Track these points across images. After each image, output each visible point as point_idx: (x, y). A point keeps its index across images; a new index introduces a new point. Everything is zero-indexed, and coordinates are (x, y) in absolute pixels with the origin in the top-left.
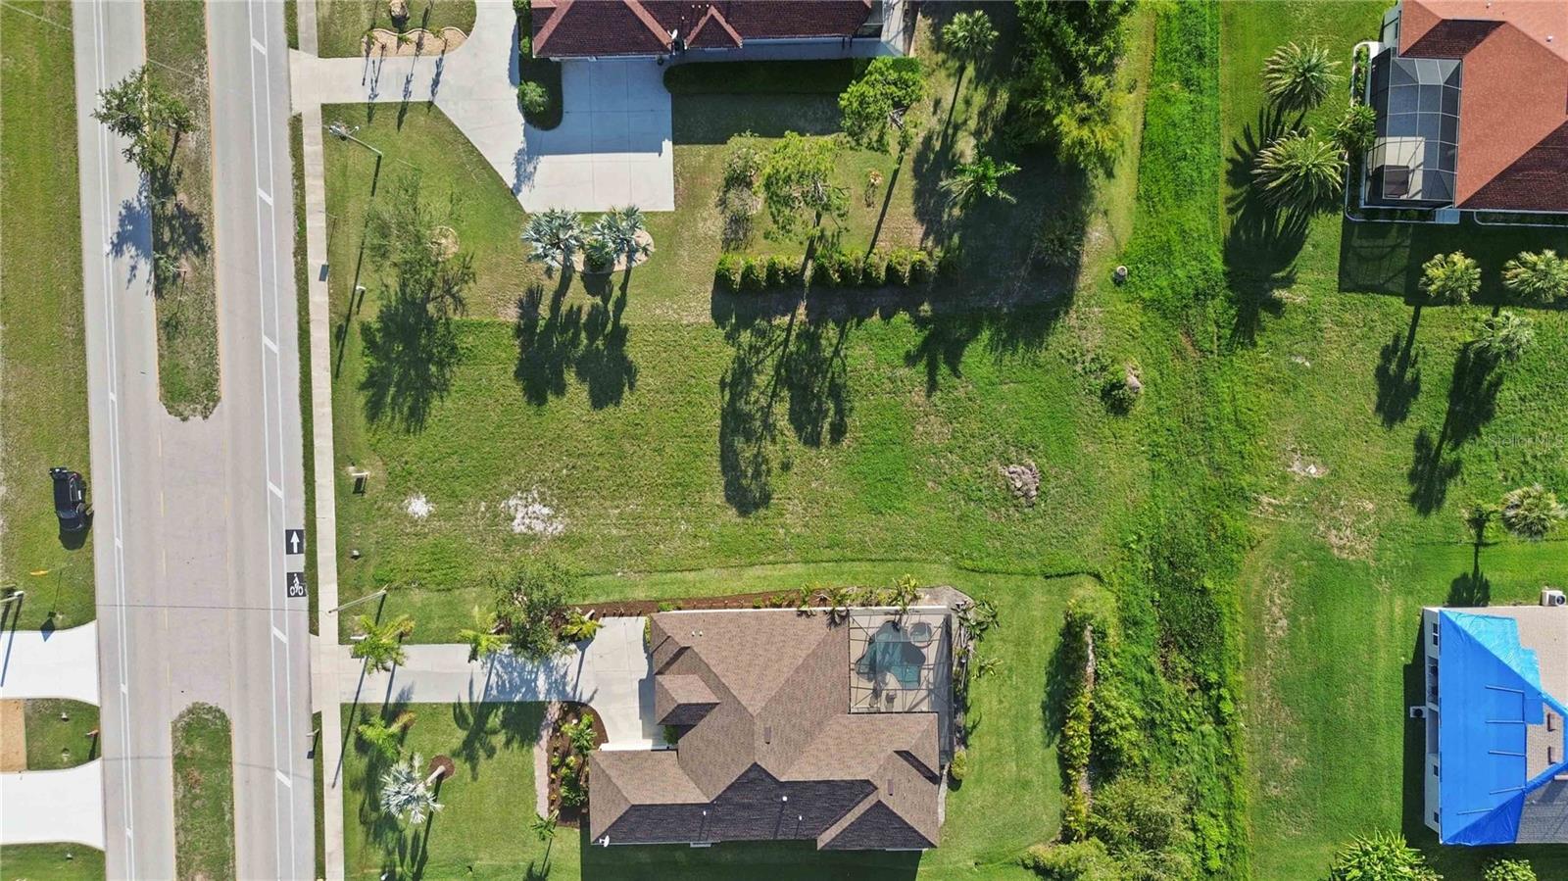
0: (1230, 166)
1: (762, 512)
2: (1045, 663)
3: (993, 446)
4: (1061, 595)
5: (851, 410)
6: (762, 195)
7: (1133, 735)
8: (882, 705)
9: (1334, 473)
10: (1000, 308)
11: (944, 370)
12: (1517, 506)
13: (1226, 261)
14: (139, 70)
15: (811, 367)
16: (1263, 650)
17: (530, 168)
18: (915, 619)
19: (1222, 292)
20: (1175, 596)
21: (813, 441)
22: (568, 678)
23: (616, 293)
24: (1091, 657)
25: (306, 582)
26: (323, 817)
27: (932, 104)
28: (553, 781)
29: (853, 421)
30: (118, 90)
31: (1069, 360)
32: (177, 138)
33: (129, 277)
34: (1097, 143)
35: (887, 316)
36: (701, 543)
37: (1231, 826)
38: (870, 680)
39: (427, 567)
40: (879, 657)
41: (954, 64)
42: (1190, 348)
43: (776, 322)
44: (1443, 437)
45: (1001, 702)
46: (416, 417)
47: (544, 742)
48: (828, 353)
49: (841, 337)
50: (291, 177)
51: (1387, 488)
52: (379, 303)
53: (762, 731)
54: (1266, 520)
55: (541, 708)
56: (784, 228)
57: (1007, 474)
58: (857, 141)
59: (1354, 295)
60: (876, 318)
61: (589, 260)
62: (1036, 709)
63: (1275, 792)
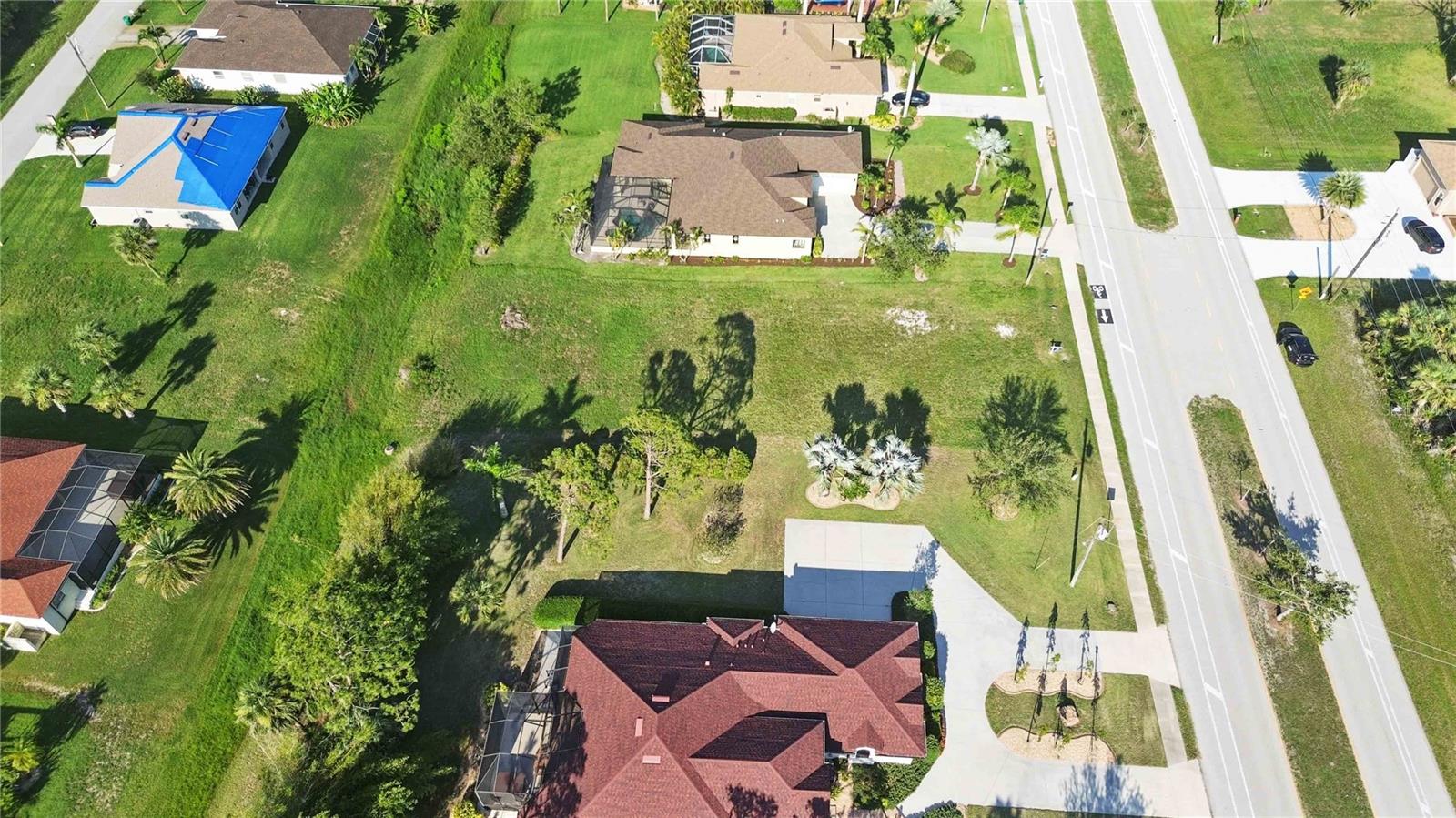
0: (262, 525)
1: (725, 313)
3: (532, 342)
4: (502, 254)
9: (268, 309)
10: (502, 432)
11: (561, 392)
13: (295, 453)
15: (674, 401)
16: (364, 220)
17: (922, 562)
19: (308, 431)
20: (418, 253)
21: (678, 354)
25: (1089, 295)
26: (1056, 175)
27: (528, 590)
28: (891, 177)
29: (644, 364)
31: (455, 392)
33: (1294, 501)
35: (603, 430)
36: (777, 297)
37: (421, 142)
38: (656, 213)
39: (995, 295)
42: (350, 397)
43: (700, 432)
44: (172, 325)
46: (1013, 386)
47: (898, 197)
51: (230, 299)
52: (1057, 467)
53: (736, 157)
54: (332, 287)
57: (526, 323)
59: (197, 419)
60: (612, 430)
63: (385, 153)
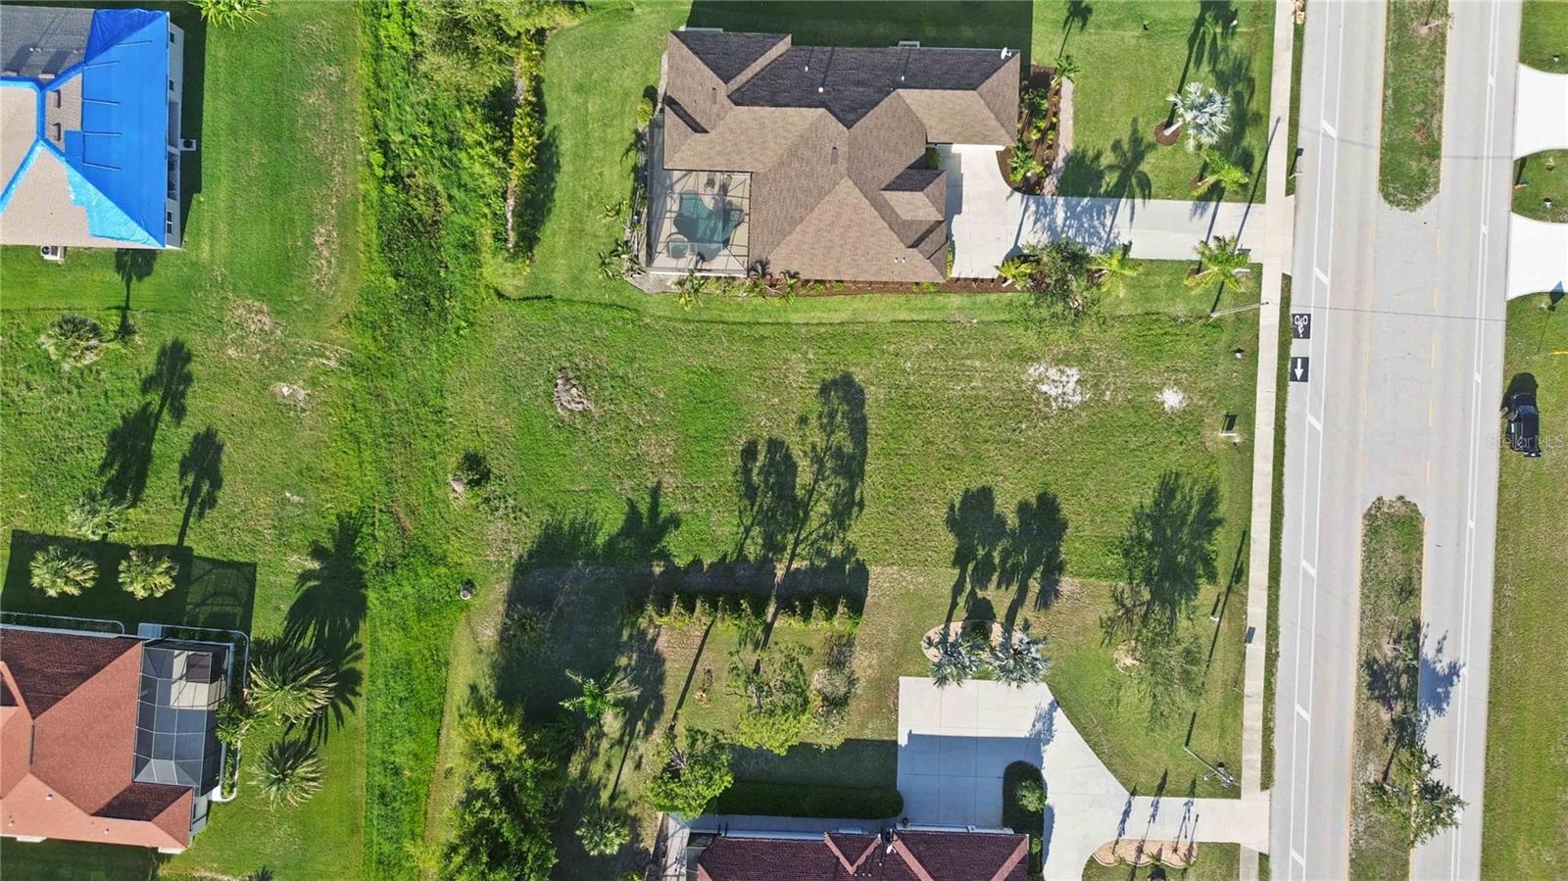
0: (358, 689)
1: (829, 376)
2: (556, 211)
3: (598, 431)
4: (536, 278)
5: (735, 474)
6: (811, 695)
7: (470, 137)
8: (719, 178)
9: (265, 387)
10: (586, 565)
11: (643, 508)
12: (87, 349)
13: (364, 598)
14: (1418, 844)
15: (773, 517)
16: (339, 213)
17: (1039, 726)
18: (682, 263)
19: (368, 569)
20: (425, 272)
21: (775, 445)
22: (1033, 218)
23: (961, 601)
24: (509, 215)
25: (1291, 328)
26: (1292, 88)
27: (643, 766)
28: (1055, 114)
29: (734, 462)
30: (1439, 828)
31: (521, 510)
32: (1385, 778)
33: (1445, 642)
34: (484, 724)
35: (697, 563)
36: (892, 348)
37: (377, 37)
38: (730, 203)
39: (1168, 338)
40: (720, 225)
41: (620, 804)
42: (401, 516)
43: (806, 563)
44: (158, 417)
45: (601, 174)
46: (1168, 490)
47: (1062, 154)
48: (756, 531)
49: (742, 545)
50: (1276, 730)
51: (214, 370)
52: (1196, 603)
53: (840, 160)
54: (332, 342)
55: (1062, 190)
56: (792, 660)
57: (585, 402)
58: (716, 740)
59: (242, 560)
60: (707, 562)
61: (986, 635)
62: (567, 165)
63: (332, 70)
